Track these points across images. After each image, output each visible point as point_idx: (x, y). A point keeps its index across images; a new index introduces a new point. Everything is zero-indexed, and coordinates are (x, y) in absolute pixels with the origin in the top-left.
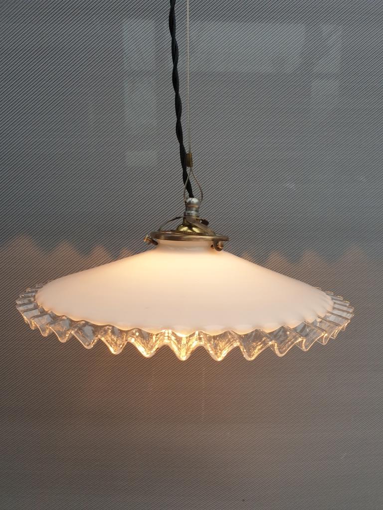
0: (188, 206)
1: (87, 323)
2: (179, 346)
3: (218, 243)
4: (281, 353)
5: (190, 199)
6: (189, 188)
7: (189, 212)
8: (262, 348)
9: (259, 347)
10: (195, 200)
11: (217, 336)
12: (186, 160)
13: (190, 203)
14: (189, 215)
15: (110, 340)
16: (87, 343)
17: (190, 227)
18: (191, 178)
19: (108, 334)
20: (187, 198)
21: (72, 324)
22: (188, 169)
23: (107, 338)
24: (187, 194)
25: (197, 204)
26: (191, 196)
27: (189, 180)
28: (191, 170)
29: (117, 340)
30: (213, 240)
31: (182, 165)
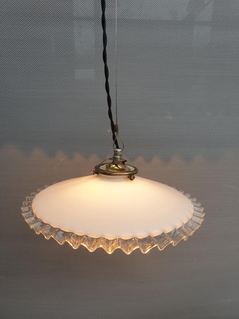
0: (116, 153)
1: (59, 230)
2: (108, 246)
3: (131, 176)
4: (161, 248)
5: (117, 149)
6: (116, 143)
7: (116, 157)
8: (151, 247)
9: (150, 247)
10: (119, 150)
11: (128, 240)
12: (114, 128)
13: (116, 151)
14: (116, 158)
15: (72, 242)
16: (60, 242)
17: (117, 166)
18: (117, 138)
19: (71, 239)
20: (115, 149)
21: (52, 229)
22: (116, 133)
23: (71, 241)
24: (115, 146)
25: (121, 152)
26: (118, 148)
27: (116, 139)
28: (117, 133)
29: (76, 241)
30: (129, 174)
31: (112, 131)
